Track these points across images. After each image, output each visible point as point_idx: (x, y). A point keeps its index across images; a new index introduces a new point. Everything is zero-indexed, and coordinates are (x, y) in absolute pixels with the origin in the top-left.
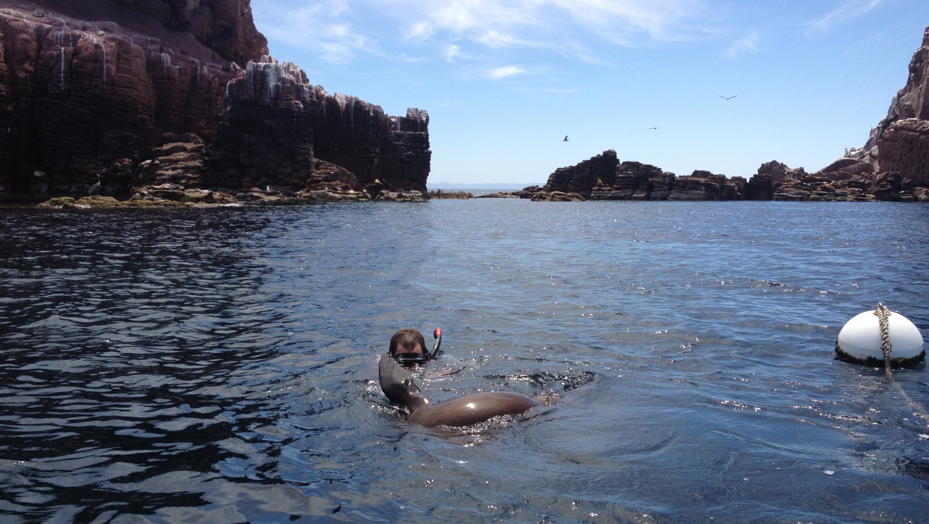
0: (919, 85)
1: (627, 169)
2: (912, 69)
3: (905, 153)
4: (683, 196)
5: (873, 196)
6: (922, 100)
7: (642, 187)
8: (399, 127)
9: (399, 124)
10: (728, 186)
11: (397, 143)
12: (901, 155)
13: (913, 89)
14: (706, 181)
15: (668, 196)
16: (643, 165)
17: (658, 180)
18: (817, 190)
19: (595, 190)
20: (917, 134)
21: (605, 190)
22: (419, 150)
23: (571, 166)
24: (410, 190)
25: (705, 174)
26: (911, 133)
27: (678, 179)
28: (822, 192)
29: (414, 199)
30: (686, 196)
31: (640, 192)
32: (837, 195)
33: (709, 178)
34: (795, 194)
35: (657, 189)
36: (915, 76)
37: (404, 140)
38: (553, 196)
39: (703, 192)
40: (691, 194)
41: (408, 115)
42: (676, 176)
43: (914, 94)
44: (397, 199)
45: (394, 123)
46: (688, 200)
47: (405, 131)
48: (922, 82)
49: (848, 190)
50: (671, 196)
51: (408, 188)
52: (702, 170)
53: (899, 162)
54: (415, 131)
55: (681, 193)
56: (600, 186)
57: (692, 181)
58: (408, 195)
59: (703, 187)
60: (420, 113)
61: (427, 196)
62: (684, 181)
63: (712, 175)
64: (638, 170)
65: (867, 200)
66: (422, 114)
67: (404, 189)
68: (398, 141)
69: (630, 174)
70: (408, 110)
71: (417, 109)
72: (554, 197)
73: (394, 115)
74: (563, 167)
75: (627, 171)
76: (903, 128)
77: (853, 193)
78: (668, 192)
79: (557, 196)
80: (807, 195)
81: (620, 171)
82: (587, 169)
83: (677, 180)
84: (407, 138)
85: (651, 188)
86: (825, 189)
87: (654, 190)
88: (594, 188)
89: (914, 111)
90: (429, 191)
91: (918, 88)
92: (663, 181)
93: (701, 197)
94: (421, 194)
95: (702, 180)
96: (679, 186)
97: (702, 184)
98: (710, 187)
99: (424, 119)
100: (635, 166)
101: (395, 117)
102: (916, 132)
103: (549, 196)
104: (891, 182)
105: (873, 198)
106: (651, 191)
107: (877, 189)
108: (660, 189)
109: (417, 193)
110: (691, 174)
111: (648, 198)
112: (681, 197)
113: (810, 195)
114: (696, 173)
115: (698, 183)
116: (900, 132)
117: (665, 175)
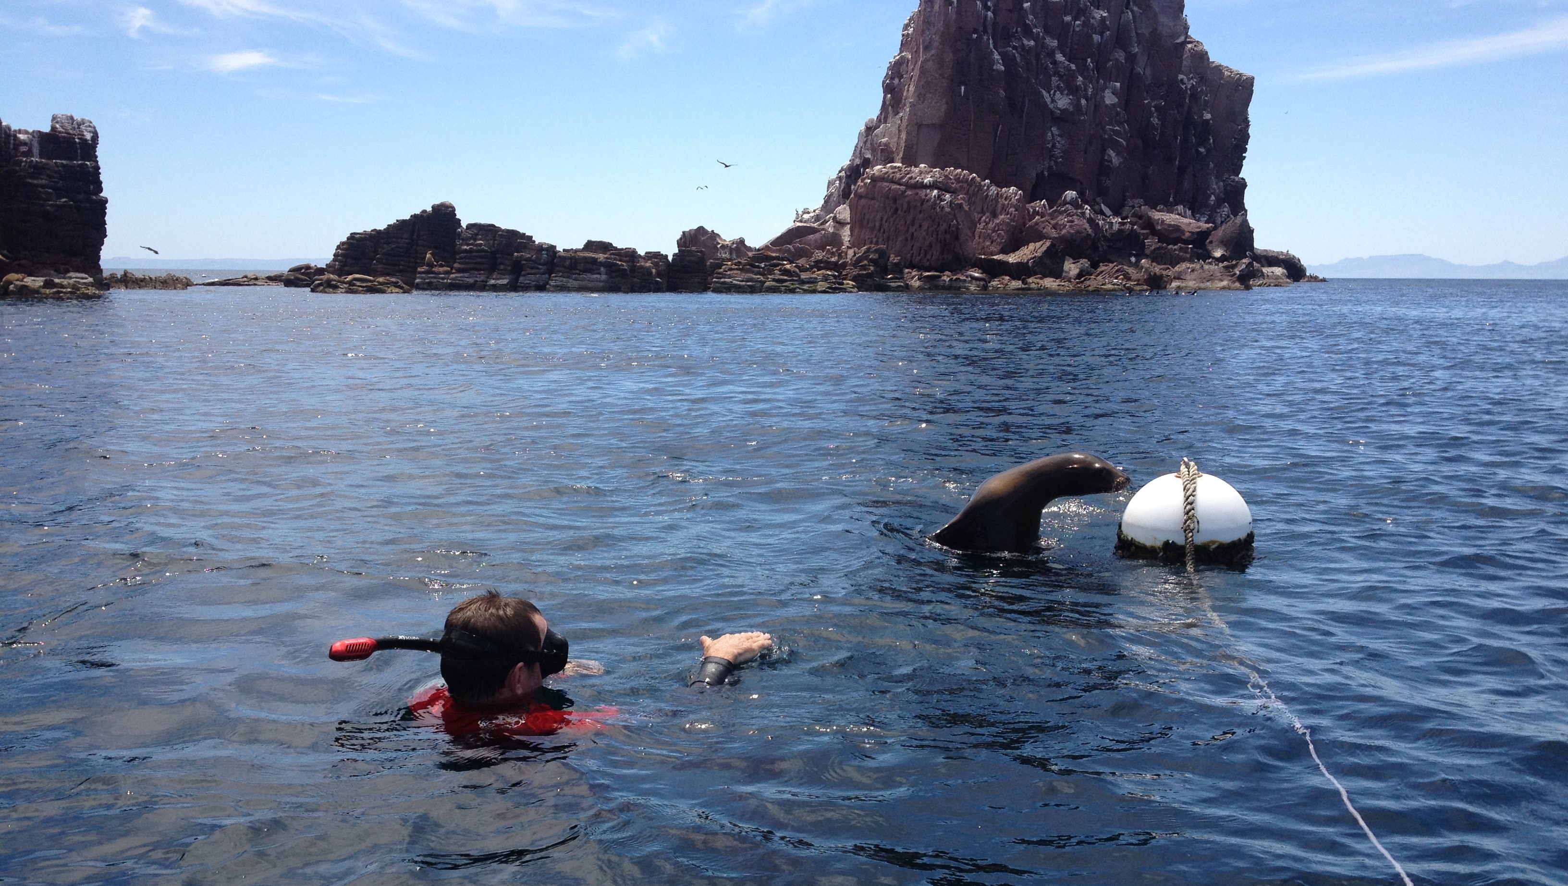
0: (898, 113)
1: (474, 237)
2: (888, 88)
3: (885, 218)
4: (572, 283)
5: (851, 282)
6: (904, 136)
7: (502, 267)
8: (36, 150)
9: (36, 144)
10: (642, 267)
11: (35, 182)
12: (882, 219)
13: (890, 119)
14: (607, 258)
15: (548, 283)
16: (503, 231)
17: (529, 256)
18: (774, 274)
19: (420, 273)
20: (902, 188)
21: (440, 273)
22: (82, 196)
23: (375, 230)
24: (68, 271)
25: (605, 247)
26: (894, 187)
27: (563, 254)
28: (782, 277)
29: (78, 289)
30: (576, 284)
31: (499, 276)
32: (803, 282)
33: (611, 254)
34: (742, 281)
35: (529, 271)
36: (893, 98)
37: (50, 177)
38: (350, 283)
39: (604, 277)
40: (584, 279)
41: (53, 128)
42: (558, 249)
43: (892, 125)
44: (43, 290)
45: (24, 143)
46: (580, 289)
47: (50, 158)
48: (902, 108)
49: (819, 274)
50: (552, 283)
51: (62, 267)
52: (598, 240)
53: (880, 230)
54: (71, 159)
55: (568, 277)
56: (431, 265)
57: (585, 258)
58: (65, 282)
59: (602, 269)
60: (79, 125)
61: (105, 283)
62: (571, 258)
63: (616, 248)
64: (494, 239)
65: (844, 290)
66: (82, 127)
67: (56, 271)
68: (37, 178)
69: (481, 245)
70: (54, 118)
71: (72, 118)
72: (354, 285)
73: (22, 128)
74: (361, 231)
75: (475, 240)
76: (883, 178)
77: (825, 278)
78: (547, 276)
79: (358, 283)
80: (761, 281)
81: (463, 240)
82: (405, 236)
83: (560, 257)
84: (56, 172)
85: (517, 269)
86: (786, 272)
87: (523, 273)
88: (419, 269)
89: (893, 152)
90: (105, 274)
91: (897, 117)
92: (537, 257)
93: (601, 284)
94: (91, 280)
95: (601, 257)
96: (565, 267)
97: (601, 264)
98: (614, 268)
99: (88, 136)
100: (489, 230)
101: (26, 132)
102: (900, 184)
103: (343, 282)
104: (873, 261)
105: (854, 287)
106: (519, 275)
107: (855, 272)
108: (534, 271)
109: (83, 278)
110: (581, 247)
111: (514, 287)
112: (569, 285)
113: (765, 282)
114: (590, 245)
115: (594, 261)
116: (879, 184)
117: (541, 248)
